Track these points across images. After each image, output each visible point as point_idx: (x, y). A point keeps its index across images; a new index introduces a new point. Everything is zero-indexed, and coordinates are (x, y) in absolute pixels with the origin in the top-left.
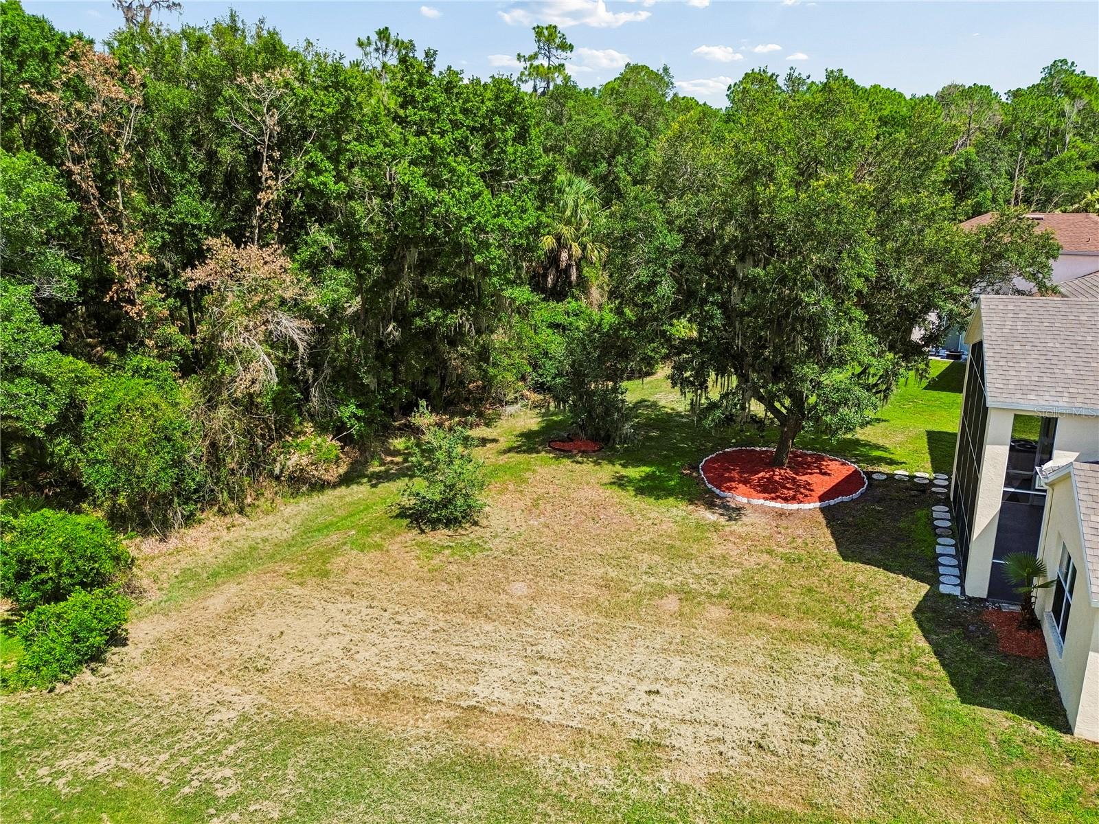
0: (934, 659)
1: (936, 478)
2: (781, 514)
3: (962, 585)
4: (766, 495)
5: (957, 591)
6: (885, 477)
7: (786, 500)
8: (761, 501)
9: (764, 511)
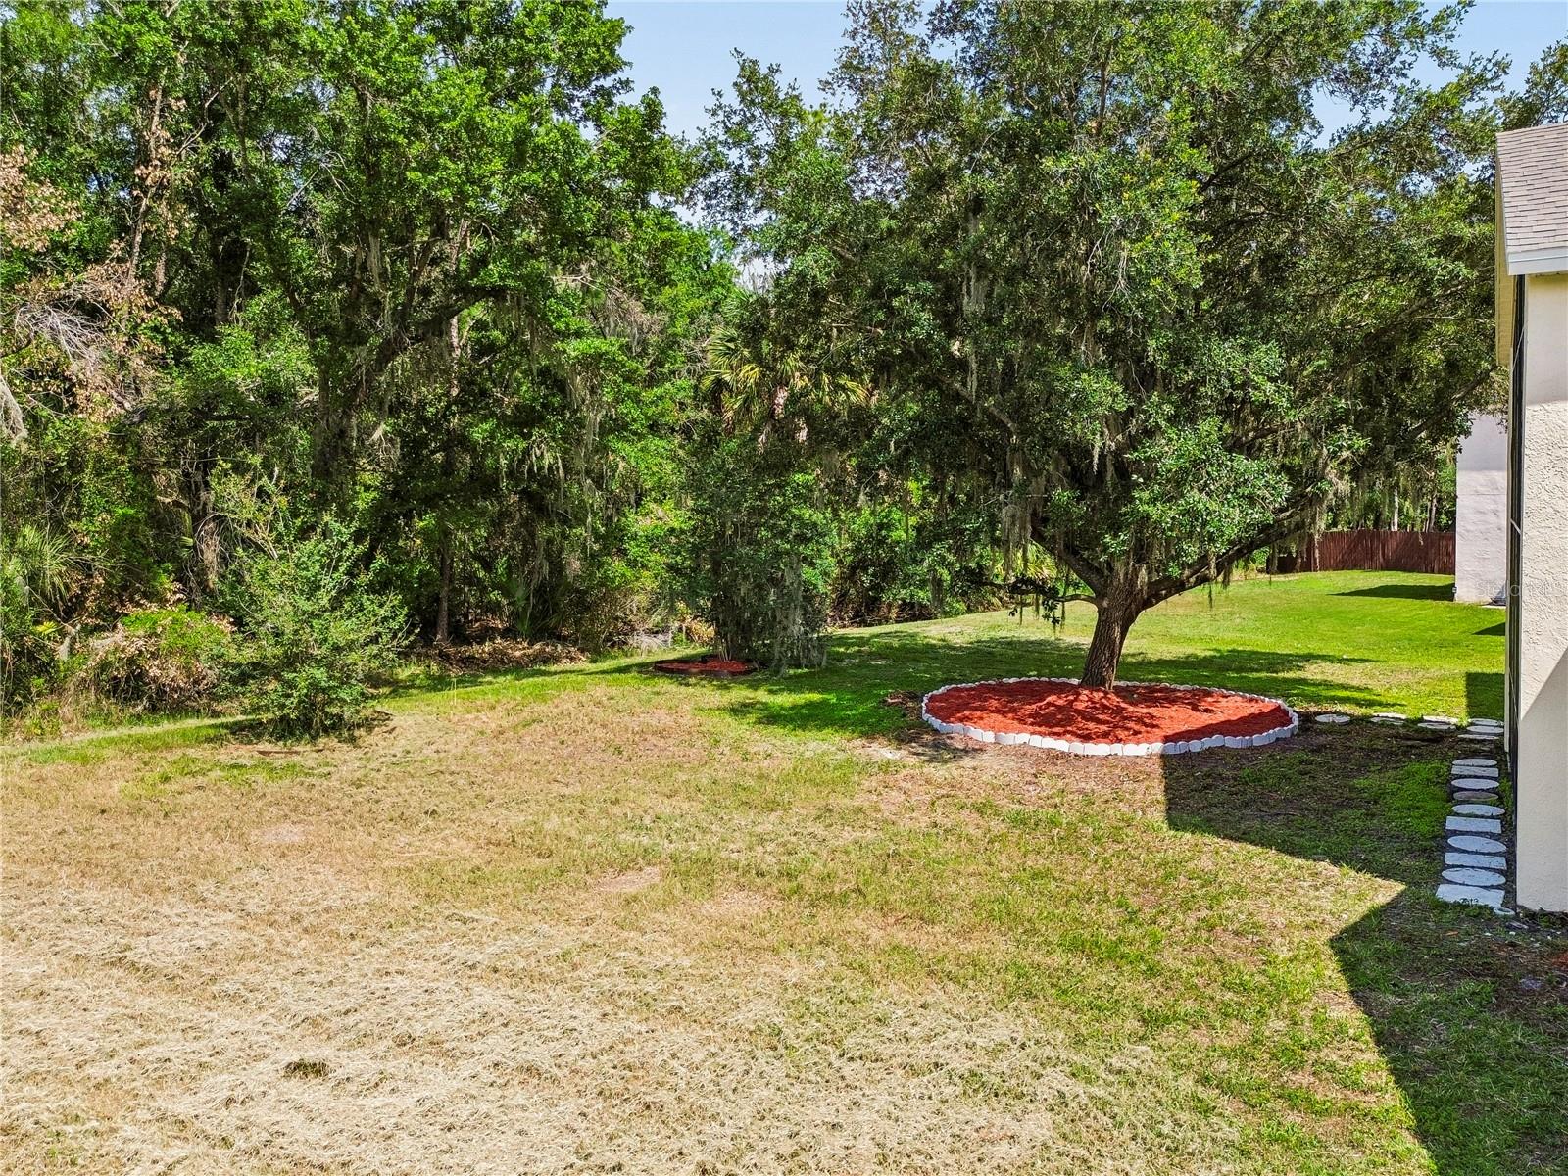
0: (1371, 1056)
1: (1472, 724)
2: (1056, 757)
3: (1510, 889)
4: (1043, 729)
5: (1494, 900)
6: (1347, 719)
7: (1086, 738)
8: (1024, 737)
9: (1022, 752)
